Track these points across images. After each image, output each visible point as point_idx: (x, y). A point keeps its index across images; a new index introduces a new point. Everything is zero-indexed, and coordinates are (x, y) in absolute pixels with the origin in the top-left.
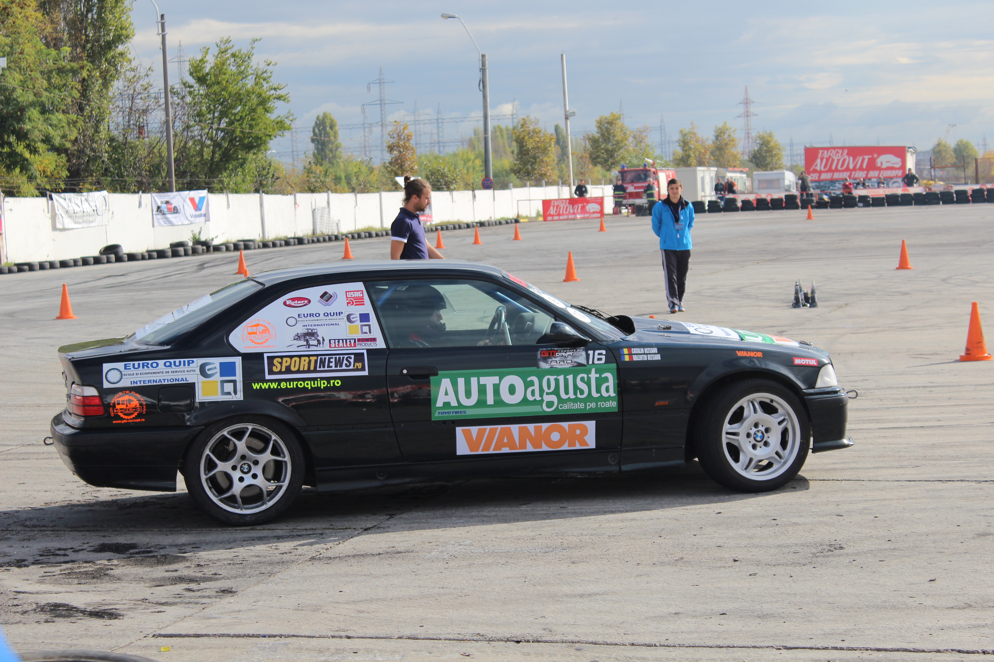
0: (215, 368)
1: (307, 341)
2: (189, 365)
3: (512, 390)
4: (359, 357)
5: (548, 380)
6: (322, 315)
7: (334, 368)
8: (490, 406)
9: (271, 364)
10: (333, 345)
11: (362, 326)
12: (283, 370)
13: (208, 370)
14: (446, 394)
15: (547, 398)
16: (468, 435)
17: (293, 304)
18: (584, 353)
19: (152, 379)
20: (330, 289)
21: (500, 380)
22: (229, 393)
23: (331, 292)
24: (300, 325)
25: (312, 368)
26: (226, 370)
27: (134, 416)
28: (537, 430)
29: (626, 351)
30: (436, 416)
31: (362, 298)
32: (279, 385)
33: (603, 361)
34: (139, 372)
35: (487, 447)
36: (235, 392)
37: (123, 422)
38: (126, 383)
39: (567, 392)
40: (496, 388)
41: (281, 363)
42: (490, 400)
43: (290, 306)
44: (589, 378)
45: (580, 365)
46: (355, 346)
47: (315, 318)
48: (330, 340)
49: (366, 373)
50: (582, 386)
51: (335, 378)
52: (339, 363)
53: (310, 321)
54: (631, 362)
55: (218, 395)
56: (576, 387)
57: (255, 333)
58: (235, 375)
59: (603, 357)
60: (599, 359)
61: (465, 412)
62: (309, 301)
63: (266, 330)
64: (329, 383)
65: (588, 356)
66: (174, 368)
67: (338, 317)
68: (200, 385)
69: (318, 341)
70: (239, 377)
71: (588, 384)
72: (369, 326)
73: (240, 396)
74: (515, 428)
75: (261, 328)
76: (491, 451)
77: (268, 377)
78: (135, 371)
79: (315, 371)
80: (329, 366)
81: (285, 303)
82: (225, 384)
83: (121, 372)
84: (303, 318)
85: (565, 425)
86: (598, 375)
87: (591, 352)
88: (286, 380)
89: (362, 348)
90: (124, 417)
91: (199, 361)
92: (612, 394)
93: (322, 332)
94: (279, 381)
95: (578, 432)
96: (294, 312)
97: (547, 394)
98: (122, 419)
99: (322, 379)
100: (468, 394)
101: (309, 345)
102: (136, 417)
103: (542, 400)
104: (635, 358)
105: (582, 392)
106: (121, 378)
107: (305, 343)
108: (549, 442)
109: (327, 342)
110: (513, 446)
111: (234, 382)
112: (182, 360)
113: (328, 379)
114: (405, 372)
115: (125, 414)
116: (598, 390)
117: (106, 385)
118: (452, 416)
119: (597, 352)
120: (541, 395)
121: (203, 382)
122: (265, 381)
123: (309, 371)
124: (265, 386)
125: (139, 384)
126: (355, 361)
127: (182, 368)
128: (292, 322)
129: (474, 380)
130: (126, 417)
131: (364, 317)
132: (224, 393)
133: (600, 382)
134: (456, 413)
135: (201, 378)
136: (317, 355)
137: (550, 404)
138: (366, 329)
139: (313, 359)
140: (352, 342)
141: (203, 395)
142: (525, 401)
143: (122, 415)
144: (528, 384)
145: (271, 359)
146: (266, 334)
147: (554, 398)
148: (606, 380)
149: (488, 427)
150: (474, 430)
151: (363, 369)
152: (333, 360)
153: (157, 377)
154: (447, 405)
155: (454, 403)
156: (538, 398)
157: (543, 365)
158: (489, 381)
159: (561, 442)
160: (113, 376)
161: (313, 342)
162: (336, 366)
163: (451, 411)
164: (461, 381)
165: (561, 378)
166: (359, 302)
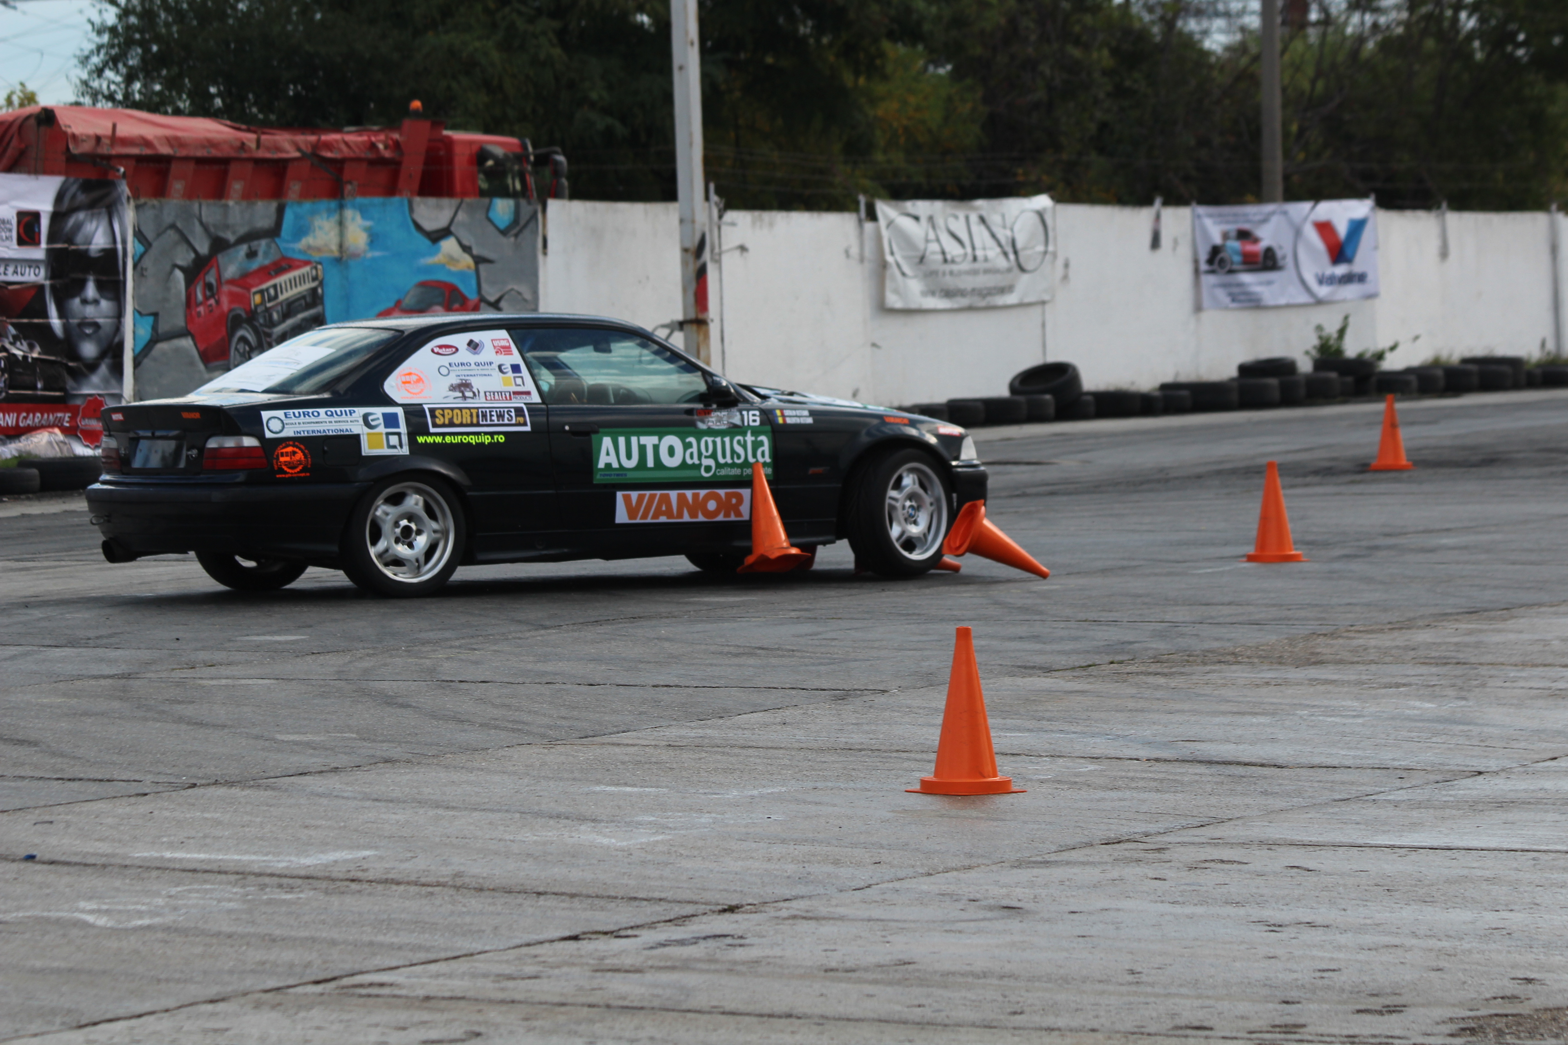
0: (378, 419)
1: (463, 394)
2: (351, 414)
3: (671, 451)
4: (519, 411)
5: (706, 442)
6: (473, 365)
7: (496, 422)
8: (651, 469)
9: (433, 416)
10: (489, 398)
11: (515, 378)
12: (447, 422)
13: (372, 420)
14: (608, 454)
15: (706, 462)
16: (627, 499)
17: (441, 351)
18: (738, 414)
19: (315, 429)
20: (476, 336)
21: (660, 440)
22: (394, 447)
23: (476, 340)
24: (452, 374)
25: (475, 421)
26: (390, 420)
27: (298, 470)
28: (696, 496)
29: (778, 413)
30: (598, 478)
31: (509, 347)
32: (444, 439)
33: (758, 423)
34: (301, 421)
35: (645, 516)
36: (401, 446)
37: (287, 476)
38: (288, 433)
39: (724, 456)
40: (656, 448)
41: (443, 415)
42: (650, 463)
43: (438, 353)
44: (745, 441)
45: (735, 426)
46: (511, 399)
47: (467, 368)
48: (485, 393)
49: (528, 428)
50: (739, 449)
51: (499, 433)
52: (500, 416)
53: (462, 371)
54: (785, 424)
55: (383, 447)
56: (733, 452)
57: (409, 382)
58: (398, 426)
59: (758, 419)
60: (754, 421)
61: (625, 475)
62: (457, 350)
63: (420, 380)
64: (492, 438)
65: (742, 416)
66: (336, 418)
67: (489, 367)
68: (366, 437)
69: (474, 393)
70: (403, 429)
71: (745, 447)
72: (522, 377)
73: (405, 451)
74: (673, 494)
75: (414, 378)
76: (649, 520)
77: (432, 430)
78: (297, 421)
79: (478, 425)
80: (491, 420)
81: (433, 351)
82: (391, 437)
83: (282, 421)
84: (455, 368)
85: (722, 492)
86: (753, 438)
87: (745, 413)
88: (450, 434)
89: (519, 402)
90: (288, 470)
91: (360, 411)
92: (768, 459)
93: (477, 383)
94: (444, 435)
95: (734, 501)
96: (445, 360)
97: (706, 457)
98: (286, 473)
99: (486, 433)
100: (629, 456)
101: (464, 397)
102: (301, 471)
103: (700, 465)
104: (789, 421)
105: (739, 457)
106: (283, 427)
107: (460, 395)
108: (706, 513)
109: (482, 394)
110: (669, 513)
111: (399, 434)
112: (343, 409)
113: (492, 434)
114: (567, 428)
115: (289, 468)
116: (754, 455)
117: (268, 435)
118: (613, 479)
119: (751, 413)
120: (700, 458)
121: (368, 434)
122: (429, 434)
123: (472, 425)
124: (430, 440)
125: (302, 435)
126: (516, 416)
127: (344, 417)
128: (444, 371)
129: (634, 440)
130: (290, 471)
131: (516, 368)
132: (390, 447)
133: (757, 445)
134: (618, 475)
135: (366, 430)
136: (478, 408)
137: (708, 469)
138: (519, 381)
139: (474, 412)
140: (508, 395)
141: (370, 447)
142: (684, 465)
143: (285, 469)
144: (687, 446)
145: (432, 411)
146: (421, 385)
147: (711, 462)
148: (761, 444)
149: (648, 493)
150: (634, 495)
151: (525, 424)
152: (494, 413)
153: (320, 427)
154: (608, 466)
155: (615, 465)
156: (696, 462)
157: (701, 426)
158: (649, 441)
159: (716, 513)
160: (275, 425)
161: (469, 394)
162: (498, 420)
163: (613, 473)
164: (622, 440)
165: (718, 440)
166: (506, 350)
